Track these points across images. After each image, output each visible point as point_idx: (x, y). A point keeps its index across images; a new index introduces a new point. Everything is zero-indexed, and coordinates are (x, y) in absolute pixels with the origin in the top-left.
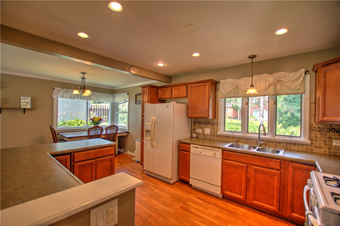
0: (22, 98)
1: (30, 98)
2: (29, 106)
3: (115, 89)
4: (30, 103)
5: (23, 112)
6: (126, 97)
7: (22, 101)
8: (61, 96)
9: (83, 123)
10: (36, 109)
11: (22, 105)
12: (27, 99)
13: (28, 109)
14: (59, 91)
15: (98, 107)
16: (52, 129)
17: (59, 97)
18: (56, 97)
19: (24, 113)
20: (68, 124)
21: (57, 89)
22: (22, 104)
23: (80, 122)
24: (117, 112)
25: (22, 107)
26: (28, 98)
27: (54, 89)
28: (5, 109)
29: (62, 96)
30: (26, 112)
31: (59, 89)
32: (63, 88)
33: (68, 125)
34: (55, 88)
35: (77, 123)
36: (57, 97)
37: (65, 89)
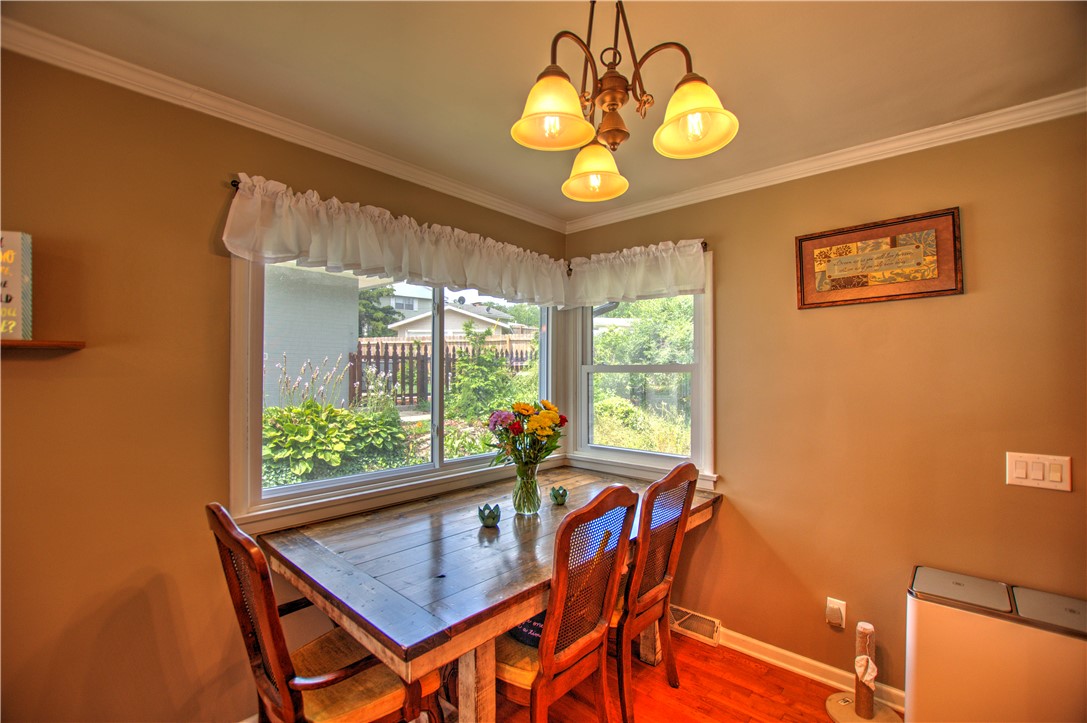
1: (18, 244)
2: (8, 322)
3: (570, 229)
4: (18, 285)
6: (692, 259)
8: (287, 250)
9: (338, 419)
10: (84, 351)
14: (270, 205)
15: (391, 350)
16: (219, 522)
17: (268, 254)
18: (248, 256)
20: (274, 426)
21: (256, 187)
23: (324, 416)
24: (585, 369)
27: (235, 184)
29: (292, 243)
31: (275, 195)
32: (298, 189)
33: (273, 434)
34: (243, 176)
35: (313, 421)
36: (256, 251)
37: (314, 196)
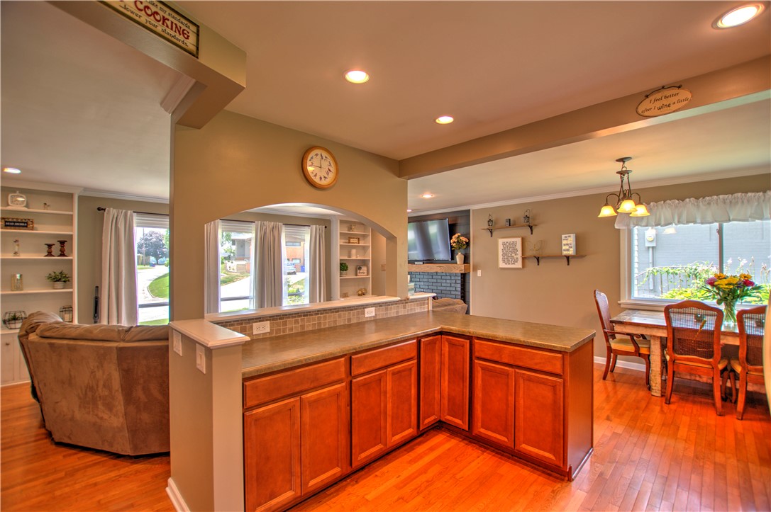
0: (563, 236)
1: (573, 236)
2: (572, 252)
4: (573, 244)
5: (566, 263)
7: (564, 242)
11: (564, 250)
12: (569, 238)
13: (573, 257)
18: (624, 227)
19: (568, 264)
22: (564, 248)
25: (565, 253)
26: (570, 236)
28: (543, 257)
30: (570, 263)
36: (628, 225)
